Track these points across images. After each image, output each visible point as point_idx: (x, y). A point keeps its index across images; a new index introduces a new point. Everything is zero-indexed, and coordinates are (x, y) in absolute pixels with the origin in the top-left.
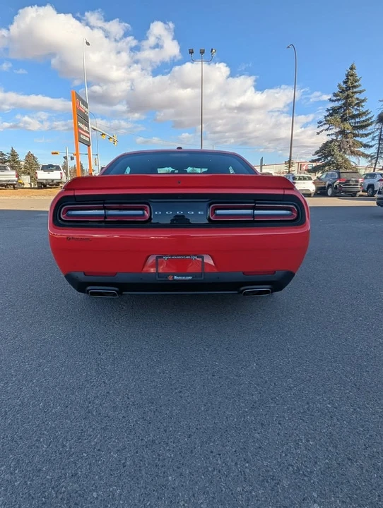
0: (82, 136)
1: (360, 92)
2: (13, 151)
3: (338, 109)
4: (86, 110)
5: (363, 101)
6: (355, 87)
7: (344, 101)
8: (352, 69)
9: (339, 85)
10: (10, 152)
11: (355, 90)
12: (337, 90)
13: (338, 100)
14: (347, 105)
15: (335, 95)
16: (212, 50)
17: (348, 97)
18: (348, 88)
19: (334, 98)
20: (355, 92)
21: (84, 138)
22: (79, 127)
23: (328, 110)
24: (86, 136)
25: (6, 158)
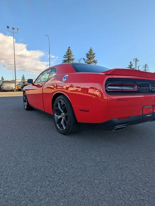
1: (73, 56)
3: (66, 61)
5: (74, 59)
6: (71, 54)
7: (68, 58)
8: (69, 48)
9: (66, 52)
11: (71, 55)
12: (65, 54)
13: (66, 57)
14: (69, 60)
15: (65, 56)
16: (18, 29)
17: (69, 57)
18: (69, 54)
19: (65, 57)
20: (71, 56)
23: (63, 61)
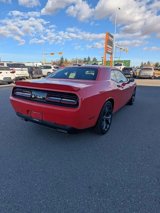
0: (108, 51)
2: (89, 57)
4: (112, 39)
10: (88, 58)
21: (109, 51)
22: (108, 47)
24: (110, 51)
25: (86, 60)
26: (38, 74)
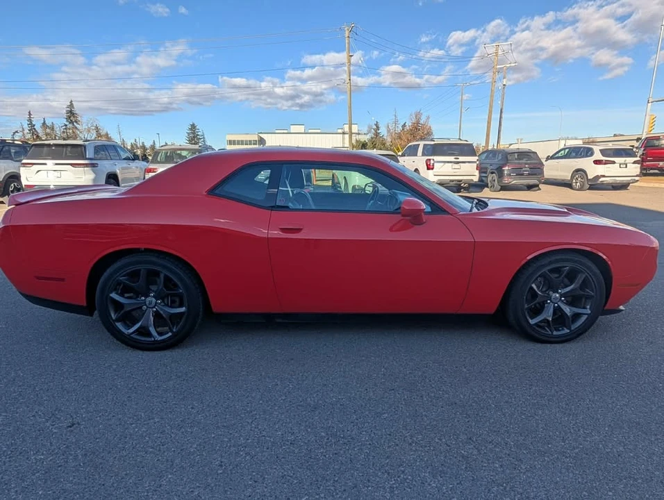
26: (523, 175)
